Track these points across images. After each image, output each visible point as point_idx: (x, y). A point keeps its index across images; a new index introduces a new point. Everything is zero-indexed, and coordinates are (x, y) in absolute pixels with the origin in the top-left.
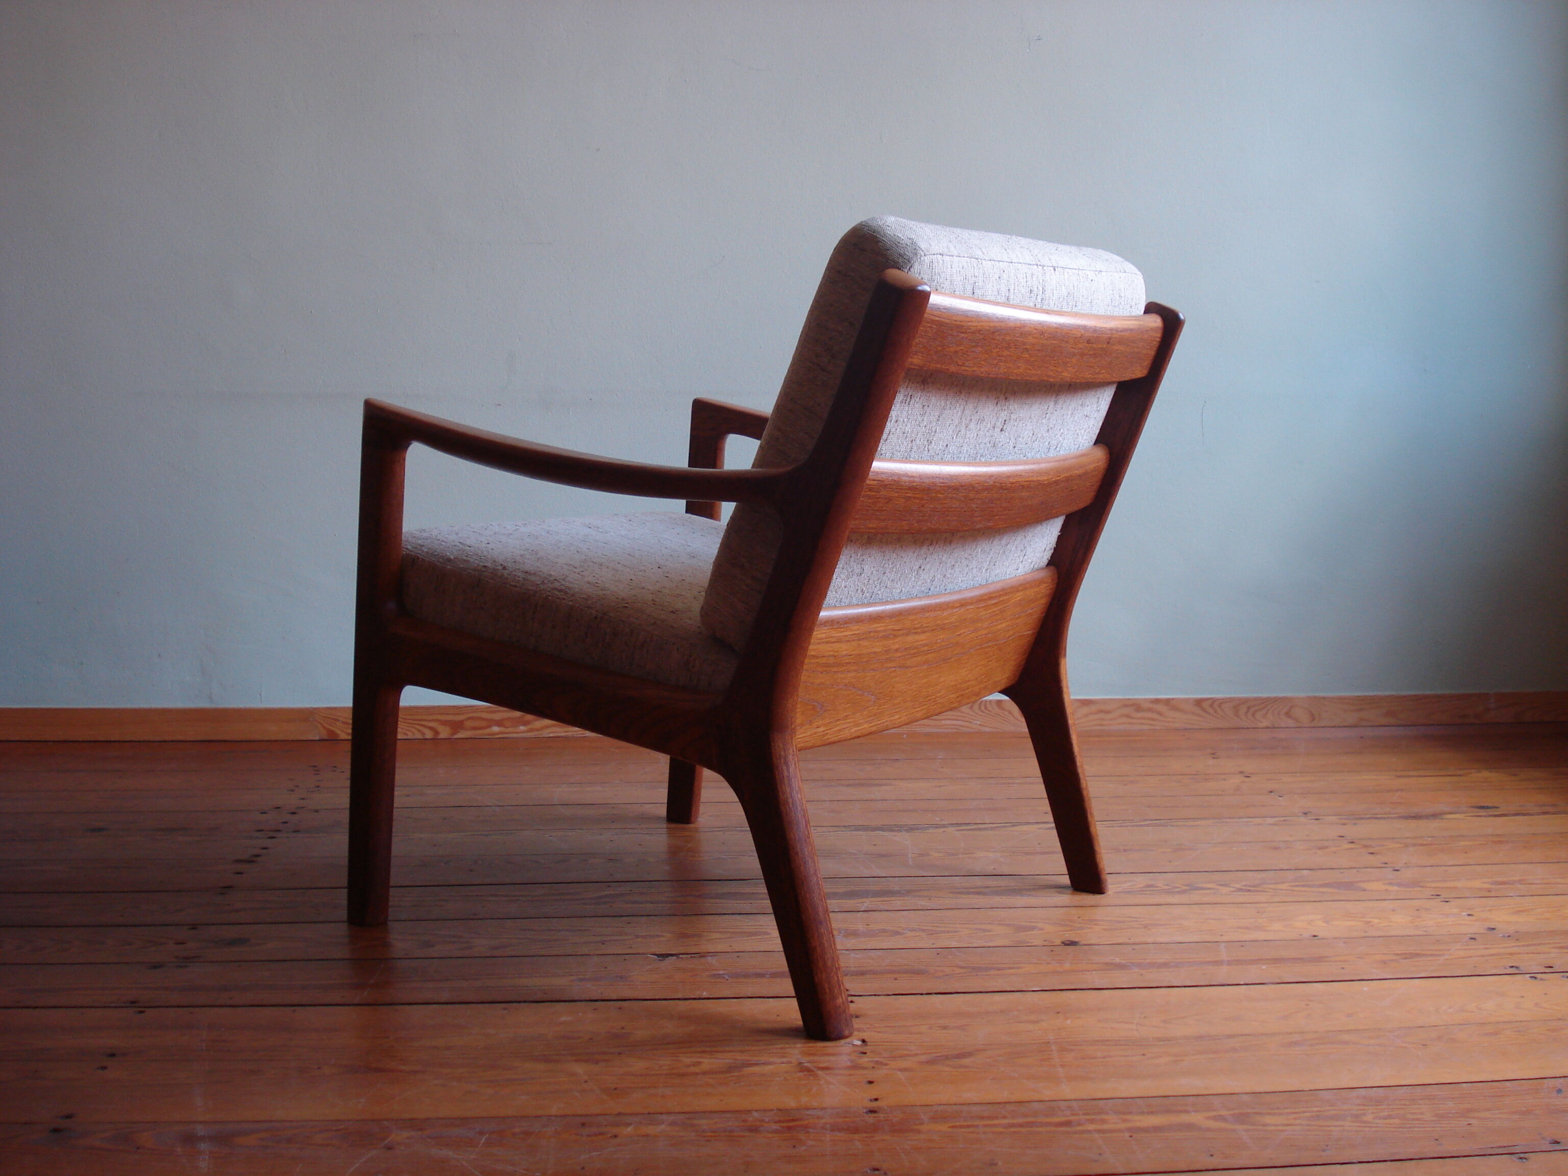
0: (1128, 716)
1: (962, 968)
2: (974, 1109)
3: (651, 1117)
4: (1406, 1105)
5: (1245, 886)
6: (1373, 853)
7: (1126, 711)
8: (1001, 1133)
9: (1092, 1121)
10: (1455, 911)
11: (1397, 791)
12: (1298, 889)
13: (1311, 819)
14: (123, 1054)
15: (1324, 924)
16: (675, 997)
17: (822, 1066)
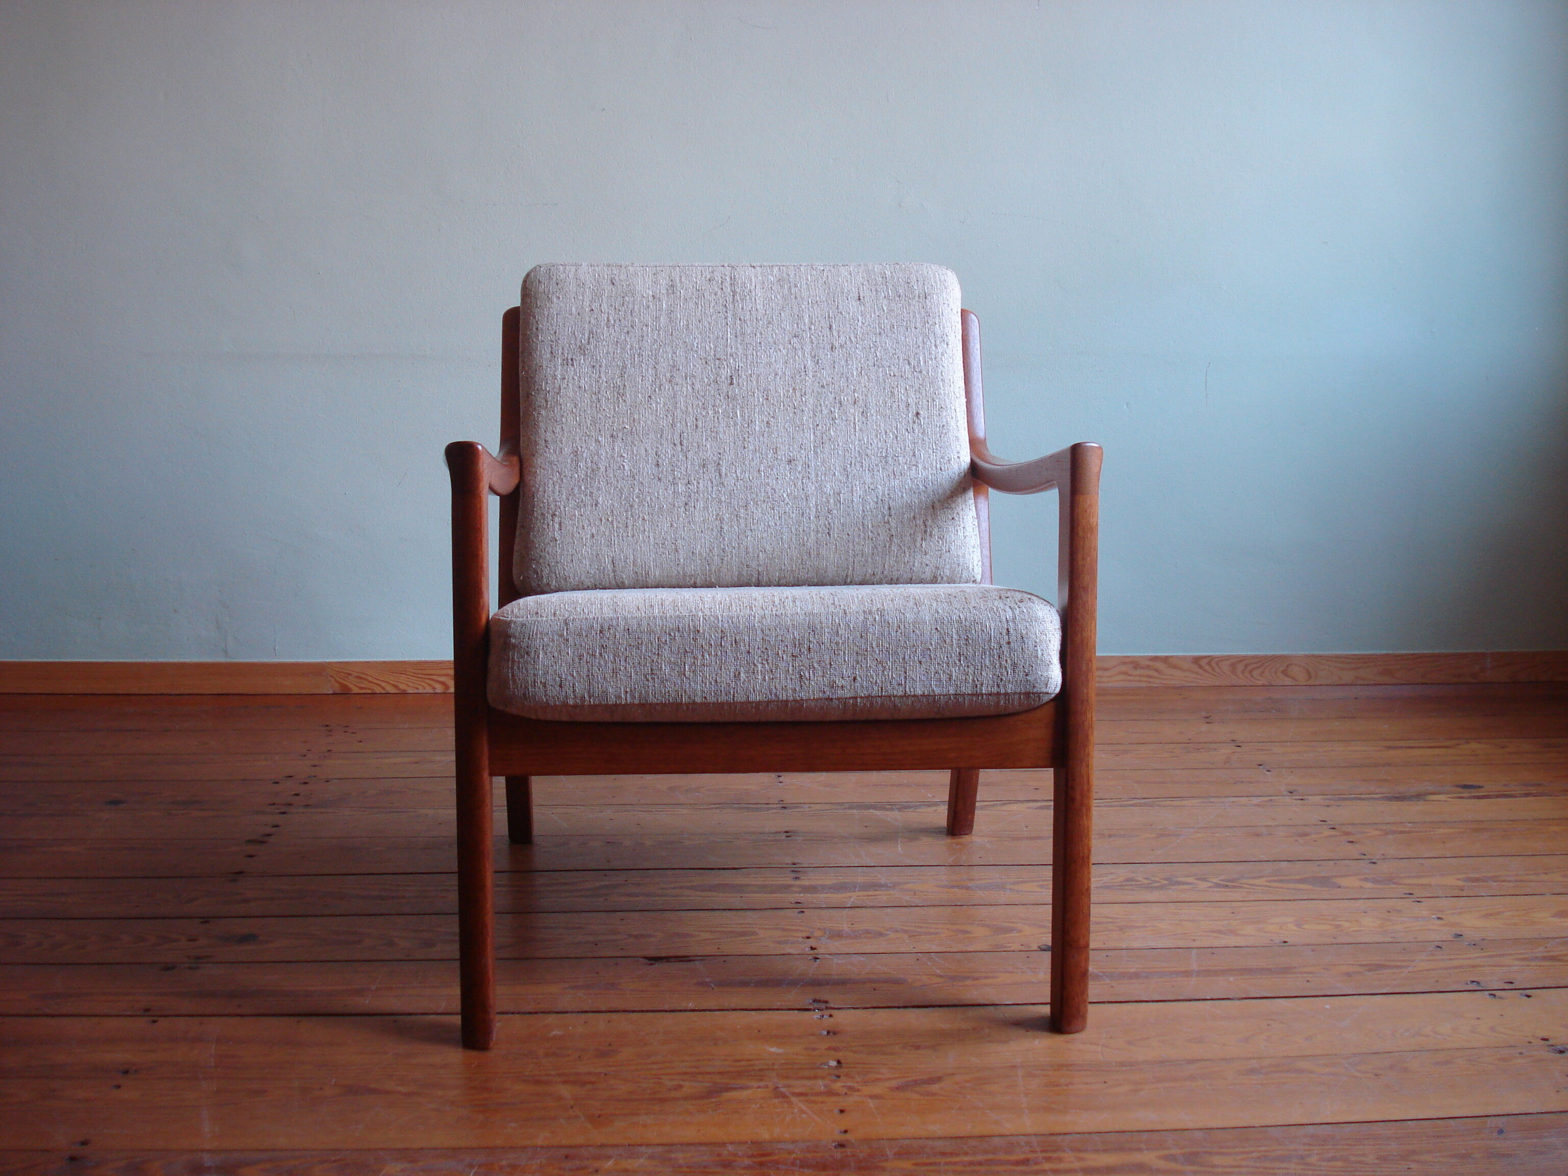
0: (1126, 673)
1: (941, 976)
2: (939, 1144)
3: (631, 1149)
4: (1349, 1145)
5: (1223, 880)
6: (1352, 842)
7: (1123, 668)
9: (1048, 1159)
10: (1425, 913)
11: (1384, 765)
12: (1275, 884)
13: (1296, 799)
14: (136, 1071)
15: (1295, 928)
16: (663, 1009)
17: (797, 1091)
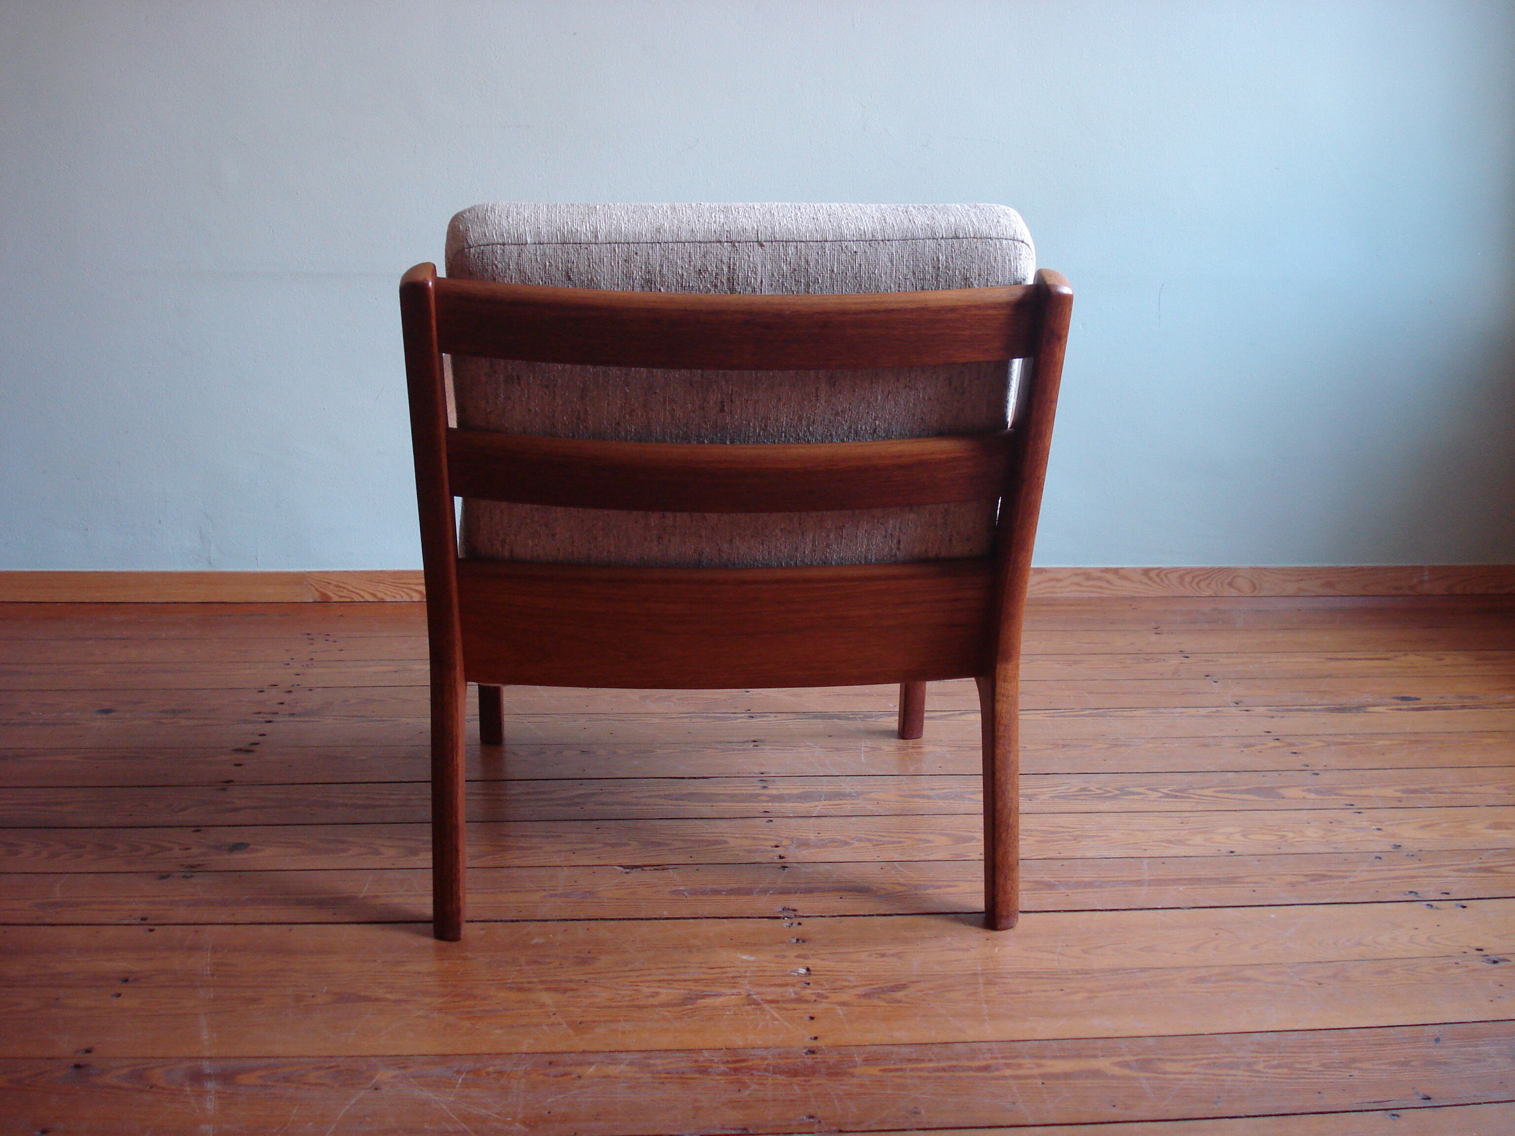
0: (1078, 584)
1: (904, 885)
2: (905, 1050)
3: (612, 1055)
4: (1295, 1053)
5: (1172, 791)
6: (1295, 753)
7: (1075, 579)
8: (927, 1078)
9: (1008, 1066)
10: (1366, 824)
11: (1326, 677)
12: (1221, 795)
13: (1240, 710)
14: (136, 980)
15: (1242, 839)
16: (638, 917)
17: (769, 998)
